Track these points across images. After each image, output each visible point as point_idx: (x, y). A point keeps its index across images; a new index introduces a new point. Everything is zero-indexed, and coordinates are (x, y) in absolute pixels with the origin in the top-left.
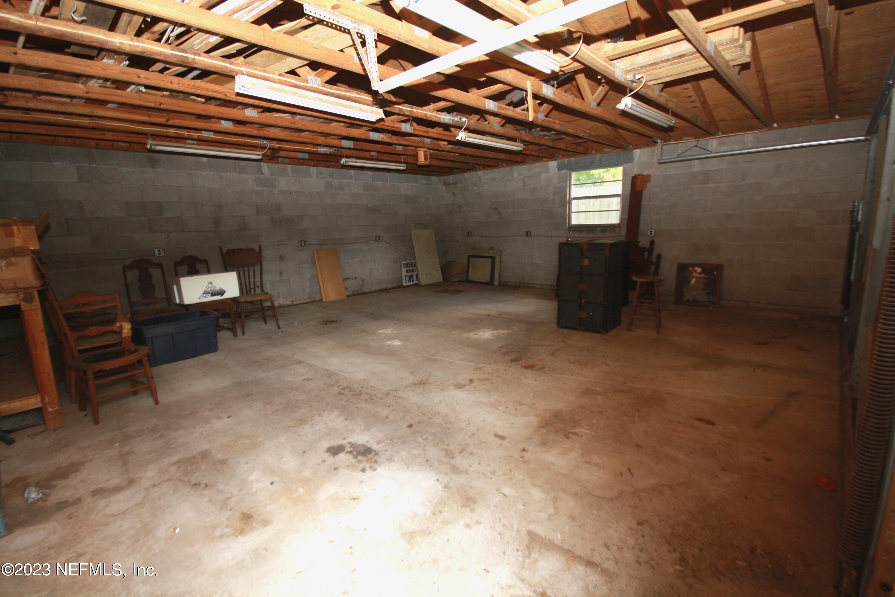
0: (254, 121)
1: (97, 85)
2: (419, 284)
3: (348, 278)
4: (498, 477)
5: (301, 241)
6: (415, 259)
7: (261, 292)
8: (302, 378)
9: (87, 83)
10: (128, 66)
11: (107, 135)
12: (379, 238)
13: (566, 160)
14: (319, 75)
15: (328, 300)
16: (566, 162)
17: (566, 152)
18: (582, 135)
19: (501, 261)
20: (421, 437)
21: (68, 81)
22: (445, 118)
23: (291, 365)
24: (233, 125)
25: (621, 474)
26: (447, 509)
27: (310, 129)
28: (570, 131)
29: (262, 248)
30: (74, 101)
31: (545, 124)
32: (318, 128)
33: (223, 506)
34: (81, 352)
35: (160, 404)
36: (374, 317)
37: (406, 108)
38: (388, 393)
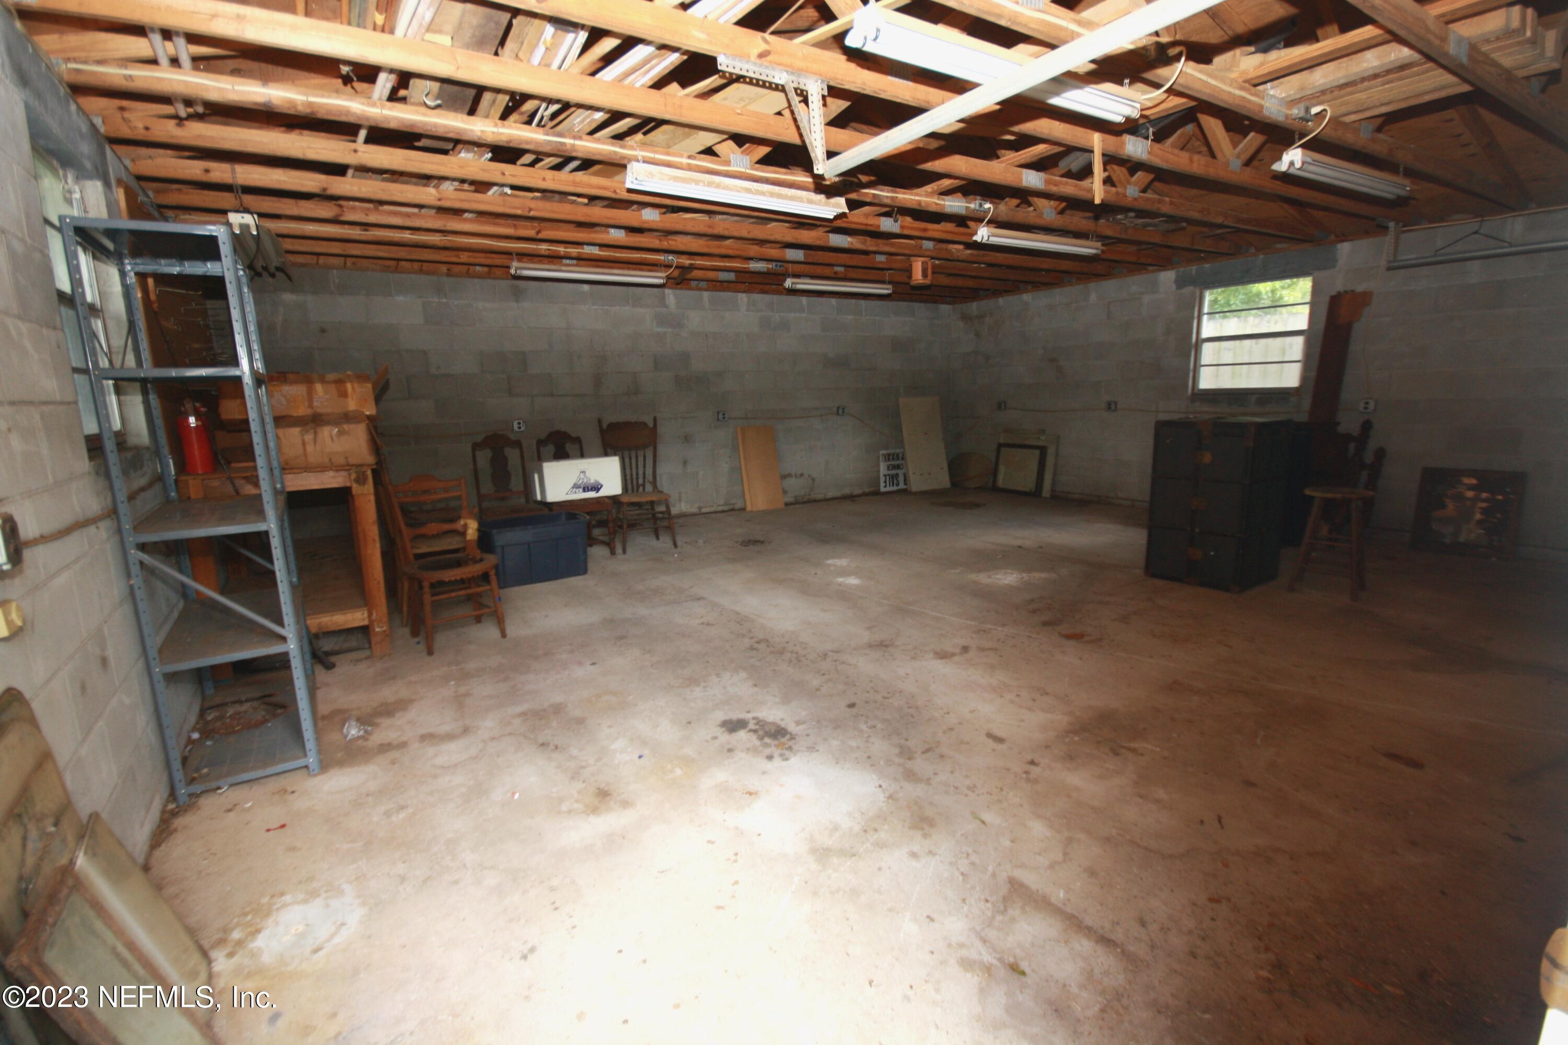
0: (654, 226)
1: (452, 188)
2: (909, 489)
3: (790, 475)
4: (978, 795)
5: (718, 413)
6: (903, 447)
7: (654, 490)
8: (700, 621)
9: (439, 187)
10: (491, 160)
11: (461, 256)
12: (843, 409)
13: (1194, 269)
14: (748, 152)
15: (755, 509)
16: (1194, 272)
17: (1193, 254)
18: (1219, 220)
19: (1057, 455)
20: (866, 723)
21: (416, 184)
22: (955, 205)
23: (686, 601)
24: (626, 234)
25: (1202, 822)
26: (886, 827)
27: (736, 234)
28: (1196, 215)
29: (658, 422)
30: (423, 211)
31: (1141, 205)
32: (748, 233)
33: (575, 776)
34: (418, 557)
35: (508, 637)
36: (825, 538)
37: (884, 193)
38: (826, 655)
